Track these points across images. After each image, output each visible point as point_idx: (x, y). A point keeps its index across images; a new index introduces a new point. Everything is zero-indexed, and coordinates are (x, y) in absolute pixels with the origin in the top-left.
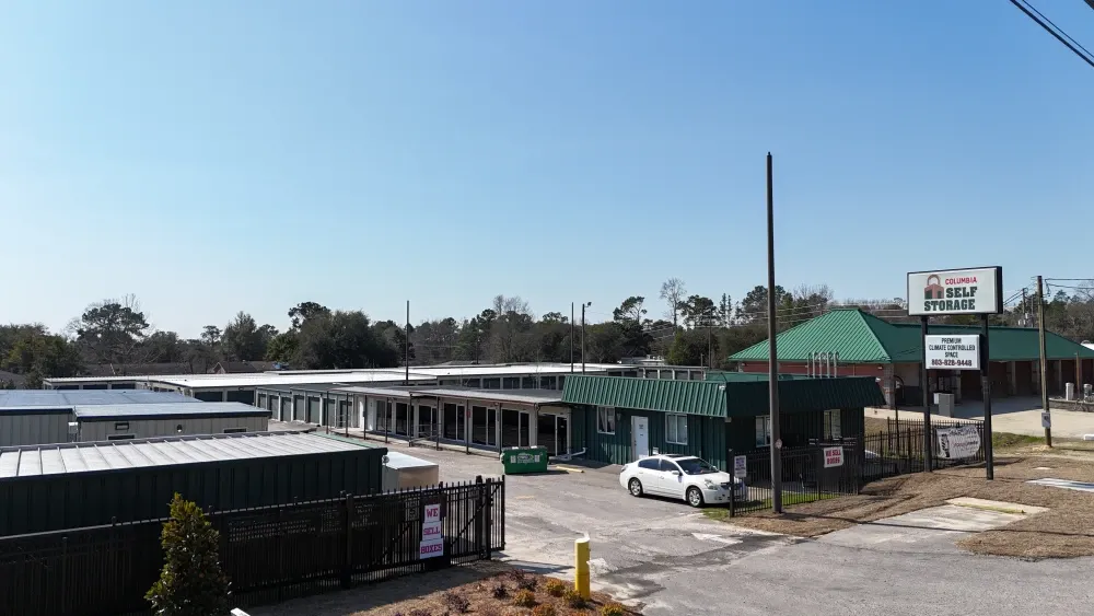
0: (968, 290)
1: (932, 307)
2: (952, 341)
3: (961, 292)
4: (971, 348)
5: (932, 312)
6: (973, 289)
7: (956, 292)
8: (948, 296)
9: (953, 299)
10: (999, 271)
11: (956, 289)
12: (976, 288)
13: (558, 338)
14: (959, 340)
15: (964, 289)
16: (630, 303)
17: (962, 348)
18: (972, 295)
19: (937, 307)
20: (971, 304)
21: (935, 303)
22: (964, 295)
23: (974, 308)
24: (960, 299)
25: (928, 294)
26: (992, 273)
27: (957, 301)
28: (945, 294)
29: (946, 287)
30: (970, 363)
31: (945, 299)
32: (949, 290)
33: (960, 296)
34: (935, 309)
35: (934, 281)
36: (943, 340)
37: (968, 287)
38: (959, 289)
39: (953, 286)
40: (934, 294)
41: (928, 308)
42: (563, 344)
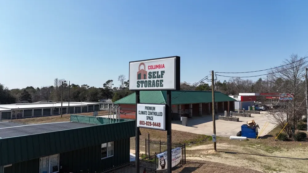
0: (160, 74)
1: (141, 85)
2: (150, 108)
3: (156, 75)
4: (161, 114)
5: (140, 88)
6: (163, 72)
7: (154, 75)
8: (149, 78)
9: (152, 80)
10: (178, 60)
11: (153, 72)
12: (164, 72)
13: (79, 93)
14: (154, 108)
15: (158, 72)
16: (108, 82)
17: (155, 114)
18: (162, 77)
19: (144, 85)
20: (161, 83)
21: (142, 82)
22: (158, 77)
23: (162, 86)
24: (155, 80)
25: (139, 77)
26: (173, 61)
27: (154, 81)
28: (148, 76)
29: (148, 71)
30: (159, 125)
31: (148, 79)
32: (150, 73)
33: (155, 78)
34: (142, 86)
35: (142, 67)
36: (146, 108)
37: (160, 70)
38: (155, 72)
39: (152, 71)
40: (142, 76)
41: (138, 87)
42: (80, 95)
